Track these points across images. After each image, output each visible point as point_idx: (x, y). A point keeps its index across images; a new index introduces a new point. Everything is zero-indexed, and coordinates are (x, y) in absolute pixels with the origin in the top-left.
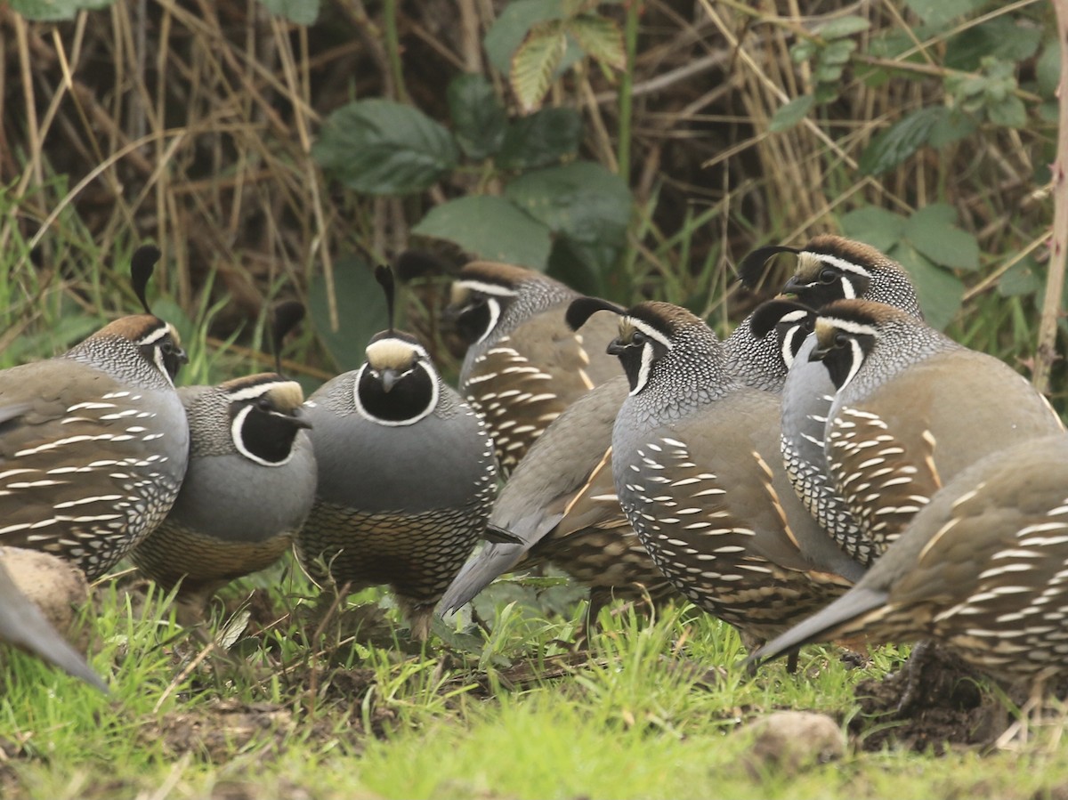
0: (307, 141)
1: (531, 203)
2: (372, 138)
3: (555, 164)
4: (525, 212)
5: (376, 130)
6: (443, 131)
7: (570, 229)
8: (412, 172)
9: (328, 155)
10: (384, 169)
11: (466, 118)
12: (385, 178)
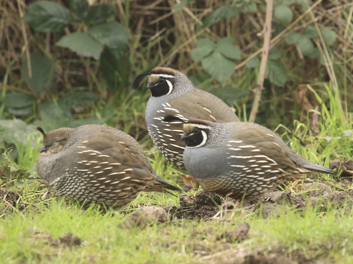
0: (22, 14)
1: (95, 35)
2: (43, 13)
3: (105, 22)
4: (93, 39)
5: (45, 10)
6: (67, 11)
7: (108, 44)
8: (57, 24)
9: (29, 19)
10: (47, 23)
11: (75, 7)
12: (47, 26)
